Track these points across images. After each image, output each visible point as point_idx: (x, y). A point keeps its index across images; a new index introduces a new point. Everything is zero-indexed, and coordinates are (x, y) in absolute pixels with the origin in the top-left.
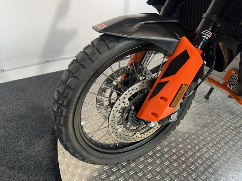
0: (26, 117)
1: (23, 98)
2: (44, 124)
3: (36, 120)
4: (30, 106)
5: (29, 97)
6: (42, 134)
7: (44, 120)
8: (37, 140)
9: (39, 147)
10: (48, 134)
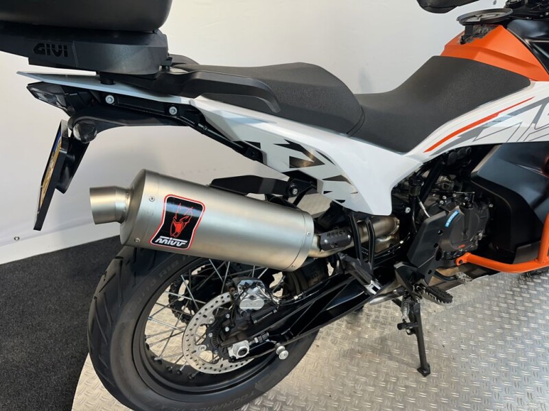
0: (40, 330)
5: (55, 288)
6: (59, 361)
7: (69, 336)
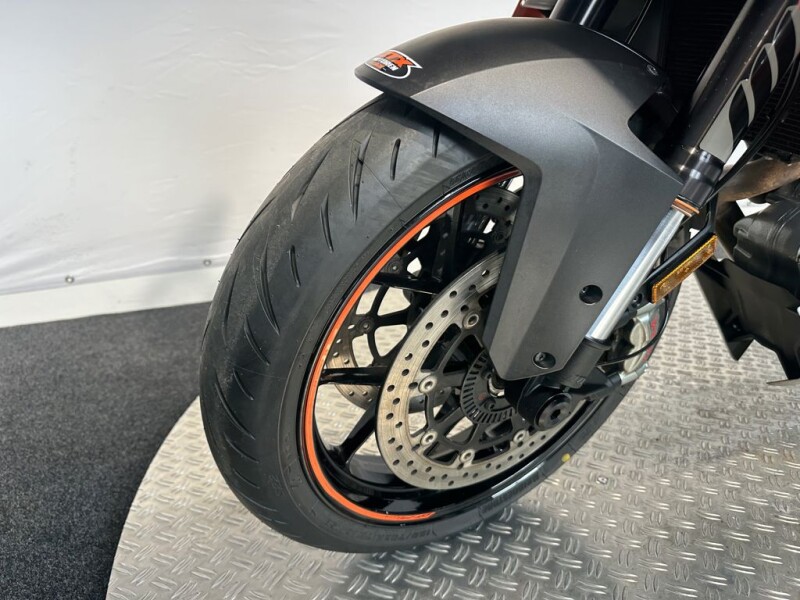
1: (105, 354)
2: (133, 421)
3: (116, 409)
4: (115, 375)
8: (89, 461)
9: (87, 479)
10: (135, 448)
